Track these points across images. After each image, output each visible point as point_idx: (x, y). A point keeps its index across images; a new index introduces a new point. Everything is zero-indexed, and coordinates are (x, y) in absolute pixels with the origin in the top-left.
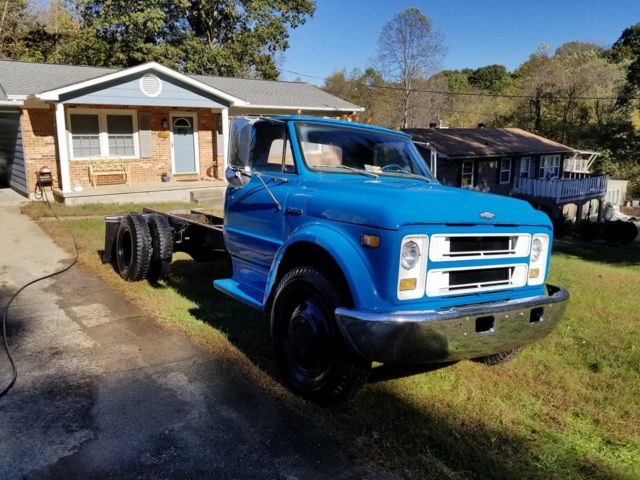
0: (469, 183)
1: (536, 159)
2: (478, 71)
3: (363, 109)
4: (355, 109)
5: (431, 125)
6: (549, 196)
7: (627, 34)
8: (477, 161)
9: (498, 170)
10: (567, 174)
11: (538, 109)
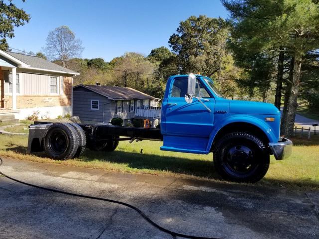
0: (120, 111)
1: (142, 101)
2: (92, 60)
3: (79, 74)
4: (76, 74)
5: (97, 84)
6: (150, 116)
7: (153, 52)
8: (122, 101)
9: (130, 105)
10: (152, 107)
11: (126, 79)
